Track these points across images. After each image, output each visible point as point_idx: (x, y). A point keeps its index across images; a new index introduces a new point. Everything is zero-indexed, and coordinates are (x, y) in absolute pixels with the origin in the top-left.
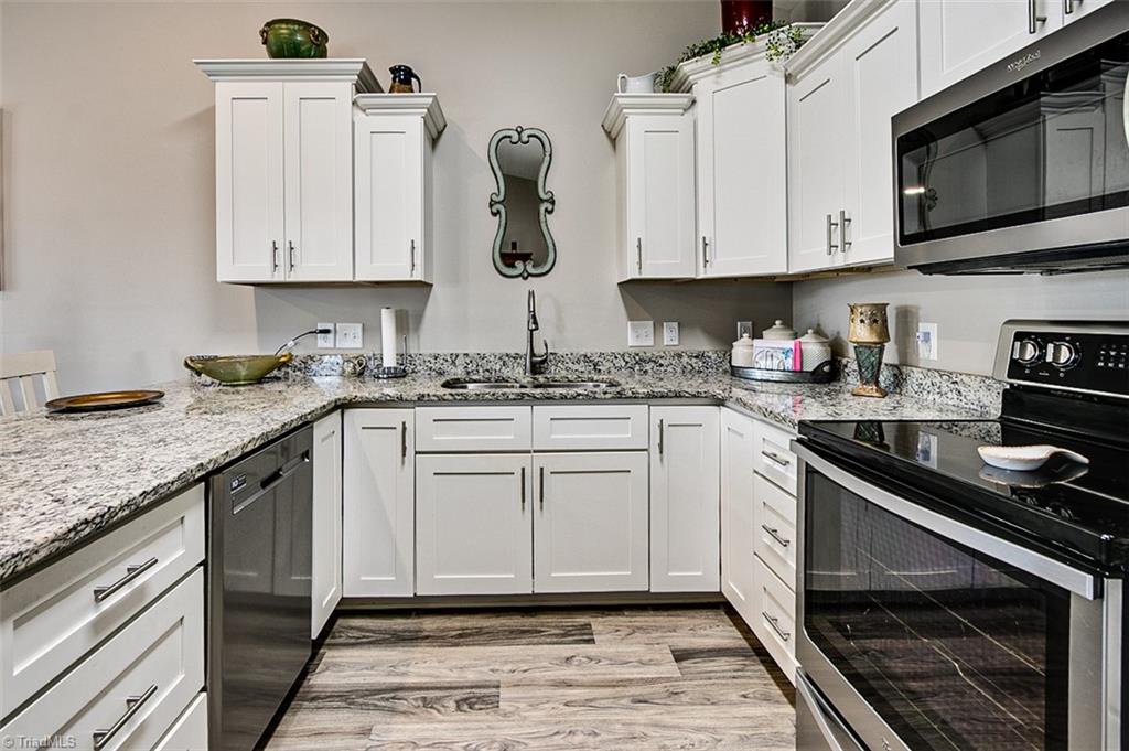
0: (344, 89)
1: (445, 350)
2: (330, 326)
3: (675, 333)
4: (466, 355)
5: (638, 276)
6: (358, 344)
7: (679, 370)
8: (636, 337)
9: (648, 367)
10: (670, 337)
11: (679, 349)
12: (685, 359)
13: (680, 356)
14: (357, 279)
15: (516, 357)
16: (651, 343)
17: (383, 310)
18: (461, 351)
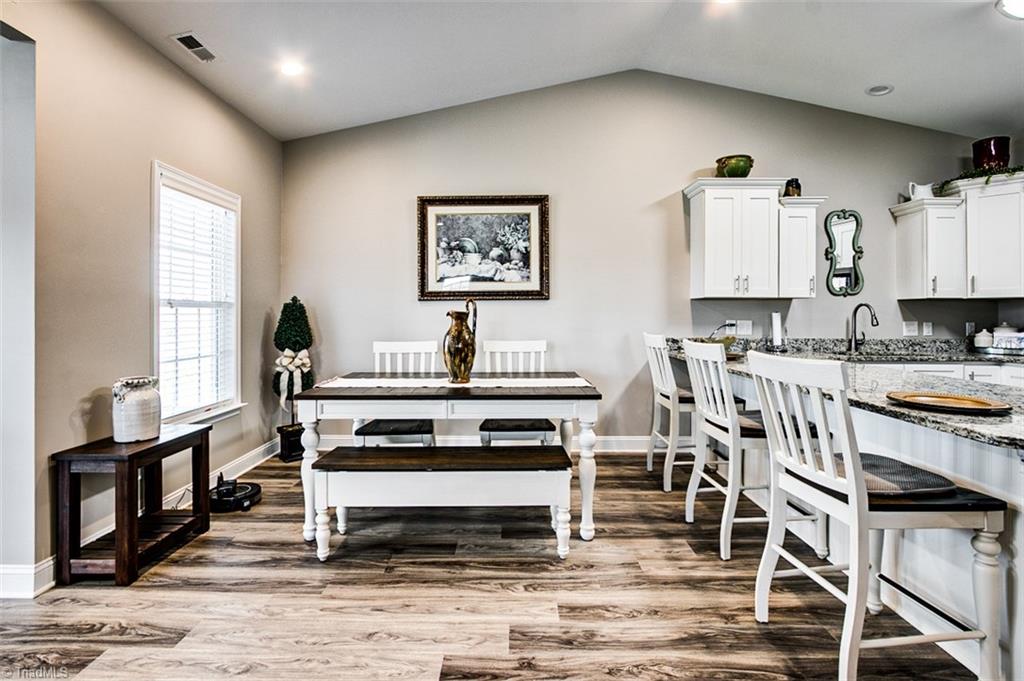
0: (774, 193)
1: (802, 336)
2: (734, 322)
3: (931, 328)
4: (814, 340)
5: (931, 296)
6: (750, 332)
7: (934, 350)
8: (907, 331)
9: (917, 348)
10: (927, 331)
11: (934, 338)
12: (938, 343)
13: (935, 342)
14: (781, 296)
15: (842, 341)
16: (916, 334)
17: (774, 315)
18: (810, 338)
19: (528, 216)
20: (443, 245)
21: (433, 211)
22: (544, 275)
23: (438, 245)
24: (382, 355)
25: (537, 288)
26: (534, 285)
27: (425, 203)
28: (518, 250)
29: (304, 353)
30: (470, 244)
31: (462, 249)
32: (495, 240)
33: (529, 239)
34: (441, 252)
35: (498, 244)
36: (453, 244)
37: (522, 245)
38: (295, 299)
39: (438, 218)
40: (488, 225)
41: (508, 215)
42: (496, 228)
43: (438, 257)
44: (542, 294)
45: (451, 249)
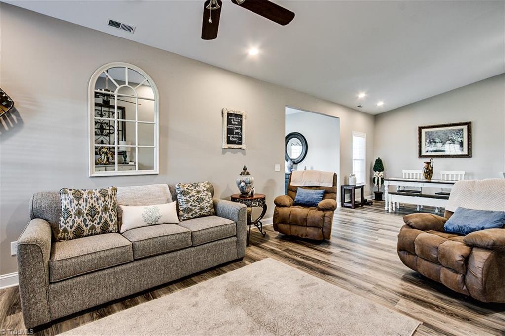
19: (462, 130)
20: (428, 141)
21: (423, 131)
22: (470, 149)
23: (426, 141)
24: (405, 173)
25: (467, 154)
26: (465, 153)
27: (420, 129)
28: (458, 141)
29: (382, 172)
30: (438, 140)
31: (435, 142)
32: (448, 138)
33: (463, 137)
34: (427, 143)
35: (449, 140)
36: (431, 140)
37: (459, 139)
38: (379, 158)
39: (426, 133)
40: (445, 133)
41: (453, 130)
42: (448, 134)
43: (426, 145)
44: (469, 155)
45: (430, 142)
